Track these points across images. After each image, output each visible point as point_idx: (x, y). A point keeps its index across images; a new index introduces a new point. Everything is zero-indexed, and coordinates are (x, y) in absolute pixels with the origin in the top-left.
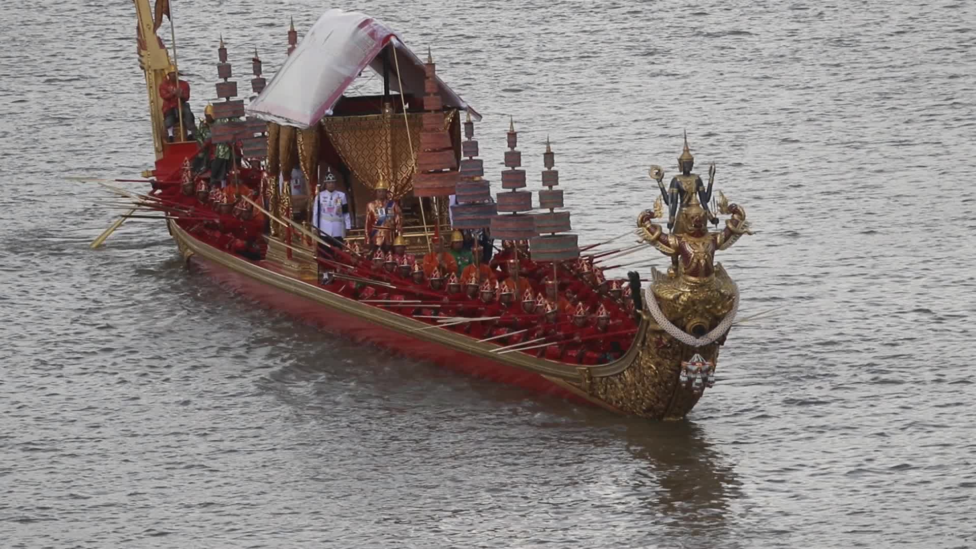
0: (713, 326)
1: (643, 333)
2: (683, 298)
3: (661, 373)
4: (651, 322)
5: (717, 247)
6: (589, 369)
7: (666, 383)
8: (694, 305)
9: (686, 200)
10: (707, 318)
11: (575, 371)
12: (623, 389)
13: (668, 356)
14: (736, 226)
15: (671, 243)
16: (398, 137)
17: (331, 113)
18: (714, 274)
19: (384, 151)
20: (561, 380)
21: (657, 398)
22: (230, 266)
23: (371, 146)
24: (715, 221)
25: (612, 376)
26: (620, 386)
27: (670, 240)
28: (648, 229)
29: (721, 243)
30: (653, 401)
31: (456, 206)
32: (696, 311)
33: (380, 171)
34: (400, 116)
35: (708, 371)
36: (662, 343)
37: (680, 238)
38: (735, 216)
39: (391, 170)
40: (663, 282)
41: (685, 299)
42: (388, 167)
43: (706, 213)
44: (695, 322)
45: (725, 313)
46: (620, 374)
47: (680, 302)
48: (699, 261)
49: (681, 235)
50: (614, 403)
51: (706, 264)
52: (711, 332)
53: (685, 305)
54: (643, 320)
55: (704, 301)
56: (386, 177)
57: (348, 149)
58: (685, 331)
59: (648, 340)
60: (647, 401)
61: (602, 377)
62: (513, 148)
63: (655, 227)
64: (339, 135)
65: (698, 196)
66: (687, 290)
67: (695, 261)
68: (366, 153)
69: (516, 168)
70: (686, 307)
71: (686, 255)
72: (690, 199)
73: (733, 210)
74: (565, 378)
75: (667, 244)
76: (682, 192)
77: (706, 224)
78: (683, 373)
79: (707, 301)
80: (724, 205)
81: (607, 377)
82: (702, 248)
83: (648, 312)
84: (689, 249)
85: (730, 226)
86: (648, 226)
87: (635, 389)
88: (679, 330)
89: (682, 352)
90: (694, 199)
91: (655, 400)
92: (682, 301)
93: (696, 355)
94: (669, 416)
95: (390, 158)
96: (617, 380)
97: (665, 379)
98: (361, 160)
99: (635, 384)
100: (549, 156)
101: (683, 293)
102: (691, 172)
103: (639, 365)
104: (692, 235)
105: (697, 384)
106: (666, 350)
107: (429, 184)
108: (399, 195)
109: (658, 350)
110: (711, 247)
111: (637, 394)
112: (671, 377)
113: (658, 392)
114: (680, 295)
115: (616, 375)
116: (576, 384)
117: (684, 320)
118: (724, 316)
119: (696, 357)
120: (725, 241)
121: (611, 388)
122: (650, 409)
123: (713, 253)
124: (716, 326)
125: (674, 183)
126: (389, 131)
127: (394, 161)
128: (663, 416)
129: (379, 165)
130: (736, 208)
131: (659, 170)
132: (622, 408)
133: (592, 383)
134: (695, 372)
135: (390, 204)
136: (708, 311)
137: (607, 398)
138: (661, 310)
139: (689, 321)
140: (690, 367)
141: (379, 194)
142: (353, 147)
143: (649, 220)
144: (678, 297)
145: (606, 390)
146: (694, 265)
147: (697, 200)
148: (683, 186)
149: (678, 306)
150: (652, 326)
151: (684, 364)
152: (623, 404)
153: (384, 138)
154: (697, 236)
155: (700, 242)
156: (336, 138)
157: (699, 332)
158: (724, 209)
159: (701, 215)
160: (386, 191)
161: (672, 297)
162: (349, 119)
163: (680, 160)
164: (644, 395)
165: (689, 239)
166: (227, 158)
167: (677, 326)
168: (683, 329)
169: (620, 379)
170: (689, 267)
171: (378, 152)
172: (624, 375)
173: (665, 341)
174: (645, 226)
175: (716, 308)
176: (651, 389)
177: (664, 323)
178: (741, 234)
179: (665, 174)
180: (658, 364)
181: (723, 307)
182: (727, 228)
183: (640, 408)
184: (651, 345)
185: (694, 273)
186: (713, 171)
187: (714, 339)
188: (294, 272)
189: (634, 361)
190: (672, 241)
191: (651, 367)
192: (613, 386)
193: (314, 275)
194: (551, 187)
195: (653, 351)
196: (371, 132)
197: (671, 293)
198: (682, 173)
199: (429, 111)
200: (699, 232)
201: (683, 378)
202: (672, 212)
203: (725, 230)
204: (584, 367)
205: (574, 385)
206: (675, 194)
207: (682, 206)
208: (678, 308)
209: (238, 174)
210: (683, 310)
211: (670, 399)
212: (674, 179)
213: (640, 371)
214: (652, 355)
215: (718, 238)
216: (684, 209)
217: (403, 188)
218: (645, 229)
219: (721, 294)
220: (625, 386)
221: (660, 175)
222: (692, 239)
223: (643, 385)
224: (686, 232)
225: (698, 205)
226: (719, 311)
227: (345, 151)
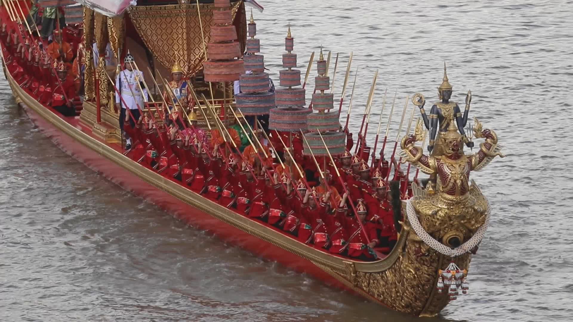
0: (467, 238)
1: (404, 239)
2: (441, 213)
3: (420, 277)
4: (411, 232)
5: (472, 168)
6: (354, 263)
7: (423, 286)
8: (450, 220)
9: (445, 125)
10: (461, 231)
11: (342, 263)
12: (384, 286)
13: (426, 263)
14: (489, 149)
15: (431, 164)
16: (192, 25)
17: (136, 4)
18: (469, 192)
19: (180, 36)
20: (329, 269)
21: (415, 297)
22: (51, 120)
23: (169, 31)
24: (470, 145)
25: (375, 273)
26: (382, 283)
27: (430, 161)
28: (410, 151)
29: (475, 165)
30: (411, 300)
31: (240, 95)
32: (452, 225)
33: (176, 52)
34: (194, 6)
35: (462, 278)
36: (421, 252)
37: (439, 160)
38: (489, 140)
39: (185, 52)
40: (424, 198)
41: (442, 214)
42: (183, 49)
43: (463, 138)
44: (450, 234)
45: (478, 227)
46: (382, 272)
47: (438, 217)
48: (455, 181)
49: (440, 157)
50: (376, 296)
51: (462, 184)
52: (465, 244)
53: (442, 220)
54: (404, 229)
55: (458, 217)
56: (181, 58)
57: (149, 33)
58: (442, 243)
59: (408, 247)
60: (406, 299)
61: (366, 273)
62: (290, 51)
63: (416, 149)
64: (142, 21)
65: (455, 122)
66: (444, 207)
67: (452, 181)
68: (164, 37)
69: (292, 69)
70: (443, 222)
71: (444, 177)
72: (448, 125)
73: (487, 134)
74: (333, 268)
75: (427, 165)
76: (441, 118)
77: (462, 148)
78: (440, 280)
79: (463, 217)
80: (478, 130)
81: (371, 273)
82: (458, 170)
83: (408, 223)
84: (446, 170)
85: (484, 149)
86: (411, 148)
87: (396, 288)
88: (437, 242)
89: (438, 260)
90: (452, 124)
91: (413, 299)
92: (440, 216)
93: (451, 264)
94: (425, 313)
95: (185, 42)
96: (379, 278)
97: (423, 282)
98: (160, 43)
99: (395, 283)
100: (321, 64)
101: (441, 209)
102: (449, 100)
103: (400, 268)
104: (450, 157)
105: (452, 290)
106: (424, 258)
107: (217, 71)
108: (192, 73)
109: (418, 257)
110: (467, 168)
111: (397, 292)
112: (429, 280)
113: (416, 293)
114: (438, 211)
115: (379, 273)
116: (342, 275)
117: (441, 232)
118: (477, 229)
119: (452, 266)
120: (479, 164)
121: (374, 283)
122: (407, 306)
123: (468, 174)
124: (470, 237)
125: (434, 110)
126: (184, 19)
127: (188, 44)
128: (419, 313)
129: (176, 47)
130: (490, 133)
131: (421, 98)
132: (382, 301)
133: (356, 276)
134: (450, 279)
135: (184, 85)
136: (463, 225)
137: (369, 292)
138: (420, 223)
139: (446, 233)
140: (445, 274)
141: (176, 77)
142: (154, 32)
143: (411, 143)
144: (436, 213)
145: (369, 284)
146: (451, 185)
147: (454, 125)
148: (443, 113)
149: (436, 220)
150: (411, 237)
151: (440, 272)
152: (384, 298)
153: (180, 25)
154: (455, 159)
155: (456, 163)
156: (139, 24)
157: (454, 243)
158: (479, 133)
159: (459, 140)
160: (181, 74)
161: (430, 213)
162: (151, 8)
163: (440, 89)
164: (403, 294)
165: (447, 161)
166: (53, 17)
167: (434, 237)
168: (440, 240)
169: (382, 277)
170: (446, 187)
171: (175, 36)
172: (386, 274)
173: (423, 250)
174: (408, 149)
175: (470, 222)
176: (410, 290)
177: (422, 234)
178: (493, 157)
179: (426, 101)
180: (417, 269)
181: (476, 222)
182: (481, 151)
183: (399, 304)
184: (410, 251)
185: (451, 192)
186: (469, 99)
187: (468, 250)
188: (102, 135)
189: (395, 264)
190: (431, 162)
191: (409, 272)
192: (376, 282)
193: (118, 139)
194: (322, 91)
195: (413, 257)
196: (169, 20)
197: (430, 209)
198: (442, 101)
199: (219, 8)
200: (457, 155)
201: (440, 285)
202: (432, 137)
203: (478, 153)
204: (350, 262)
205: (341, 275)
206: (434, 120)
207: (441, 130)
208: (436, 222)
209: (61, 33)
210: (440, 224)
211: (427, 300)
212: (434, 106)
213: (400, 273)
214: (412, 261)
215: (473, 160)
216: (442, 133)
217: (195, 68)
218: (408, 151)
219: (475, 210)
220: (386, 283)
221: (421, 102)
222: (450, 161)
223: (403, 285)
224: (444, 155)
225: (455, 131)
226: (473, 225)
227: (147, 37)
